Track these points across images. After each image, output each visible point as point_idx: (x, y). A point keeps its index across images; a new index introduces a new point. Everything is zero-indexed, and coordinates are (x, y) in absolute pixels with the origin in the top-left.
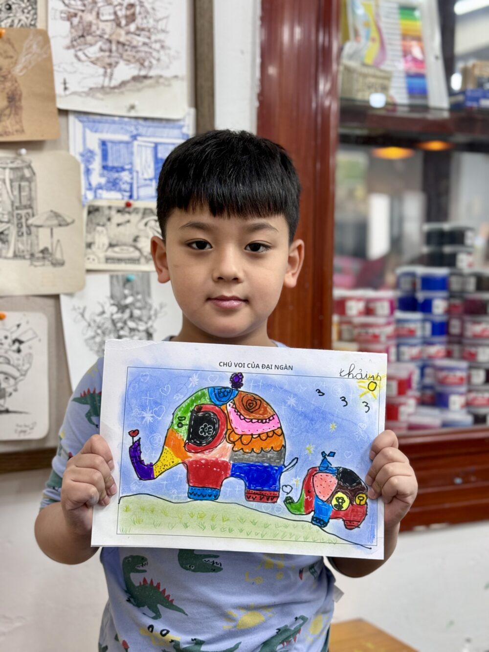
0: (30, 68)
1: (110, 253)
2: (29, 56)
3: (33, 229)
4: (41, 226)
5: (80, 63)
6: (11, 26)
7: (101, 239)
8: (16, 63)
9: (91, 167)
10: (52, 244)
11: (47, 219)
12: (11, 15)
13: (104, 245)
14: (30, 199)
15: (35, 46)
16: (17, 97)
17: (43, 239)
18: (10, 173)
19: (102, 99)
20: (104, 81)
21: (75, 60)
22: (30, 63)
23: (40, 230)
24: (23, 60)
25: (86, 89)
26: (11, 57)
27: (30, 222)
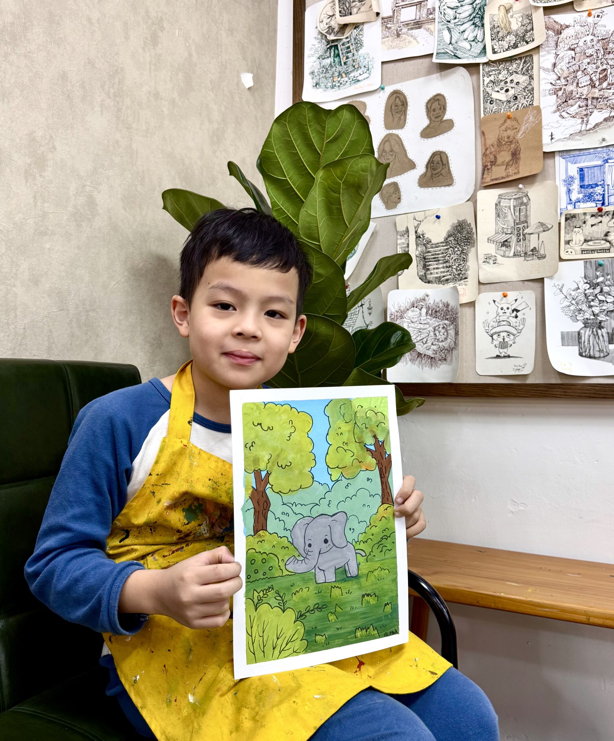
0: (527, 132)
1: (585, 246)
2: (528, 124)
3: (527, 236)
4: (532, 234)
5: (563, 119)
6: (517, 109)
7: (578, 237)
8: (519, 131)
9: (571, 188)
10: (539, 244)
11: (536, 228)
12: (517, 102)
13: (580, 241)
14: (526, 216)
15: (531, 117)
16: (518, 152)
17: (533, 242)
18: (514, 201)
19: (580, 140)
20: (581, 127)
21: (560, 119)
22: (528, 129)
23: (531, 235)
24: (523, 128)
25: (568, 136)
26: (516, 128)
27: (525, 232)
